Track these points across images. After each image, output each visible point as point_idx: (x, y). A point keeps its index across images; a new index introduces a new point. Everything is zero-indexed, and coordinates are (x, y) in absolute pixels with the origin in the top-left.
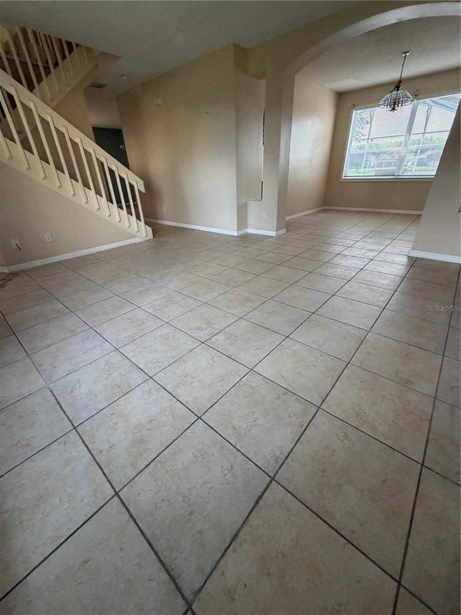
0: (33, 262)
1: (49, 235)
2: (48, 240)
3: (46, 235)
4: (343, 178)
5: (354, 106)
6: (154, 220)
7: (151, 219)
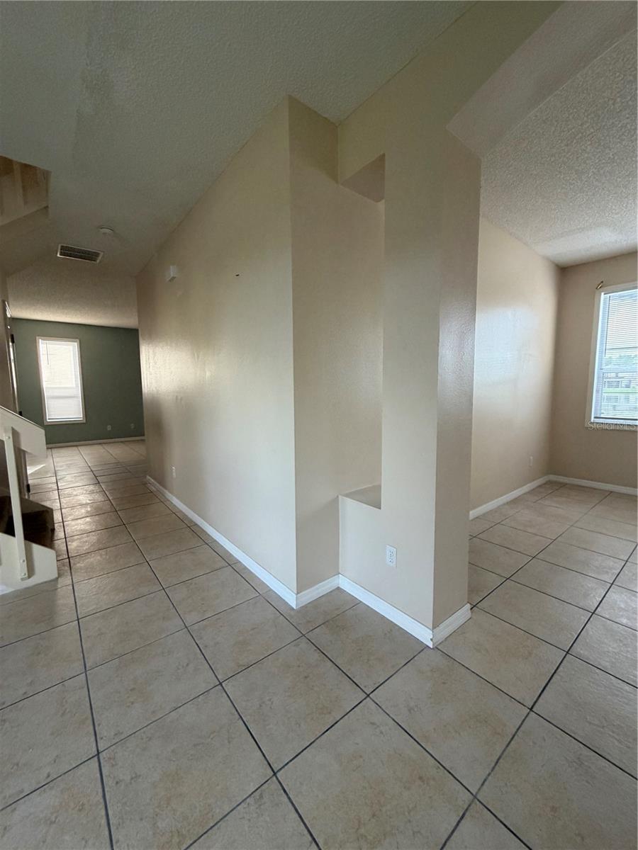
4: (592, 419)
5: (601, 286)
6: (161, 487)
7: (158, 485)
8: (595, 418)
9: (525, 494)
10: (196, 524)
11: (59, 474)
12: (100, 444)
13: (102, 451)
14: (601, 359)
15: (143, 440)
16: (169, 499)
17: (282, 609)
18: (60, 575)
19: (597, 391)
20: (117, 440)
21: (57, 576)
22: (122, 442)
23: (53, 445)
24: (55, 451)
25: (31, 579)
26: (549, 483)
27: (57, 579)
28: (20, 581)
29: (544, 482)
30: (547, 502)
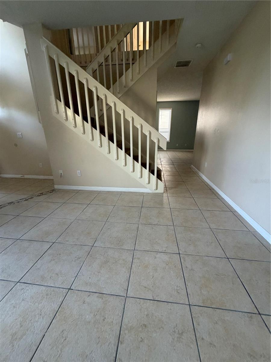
0: (69, 186)
1: (80, 171)
2: (79, 175)
3: (78, 171)
6: (198, 171)
7: (196, 169)
10: (214, 189)
11: (162, 159)
12: (173, 151)
13: (174, 153)
15: (193, 151)
16: (201, 176)
17: (264, 243)
18: (164, 192)
20: (178, 150)
21: (163, 192)
22: (181, 151)
23: (160, 150)
24: (159, 152)
25: (157, 190)
27: (163, 193)
28: (154, 190)
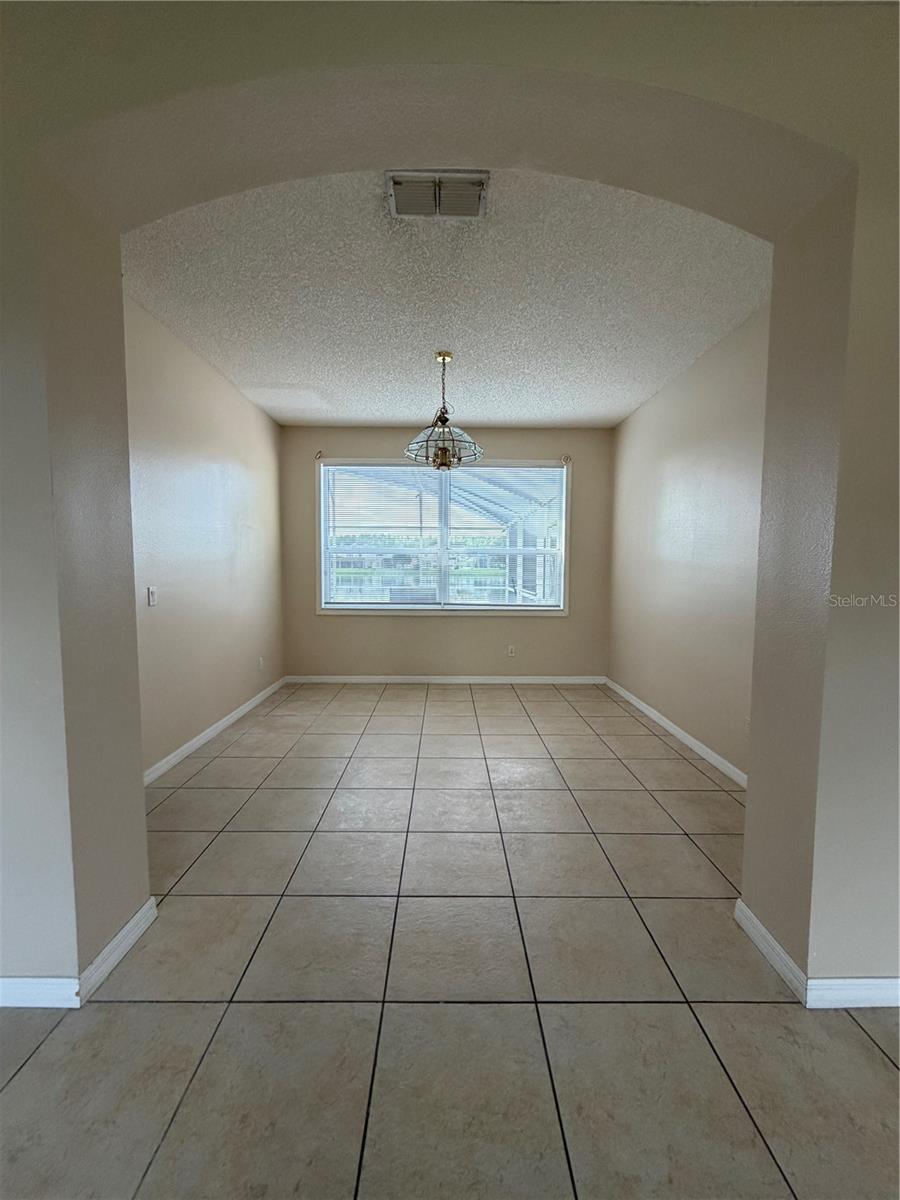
4: (323, 606)
5: (320, 455)
8: (326, 603)
9: (257, 707)
14: (326, 538)
19: (326, 573)
26: (287, 686)
29: (278, 686)
30: (279, 712)
